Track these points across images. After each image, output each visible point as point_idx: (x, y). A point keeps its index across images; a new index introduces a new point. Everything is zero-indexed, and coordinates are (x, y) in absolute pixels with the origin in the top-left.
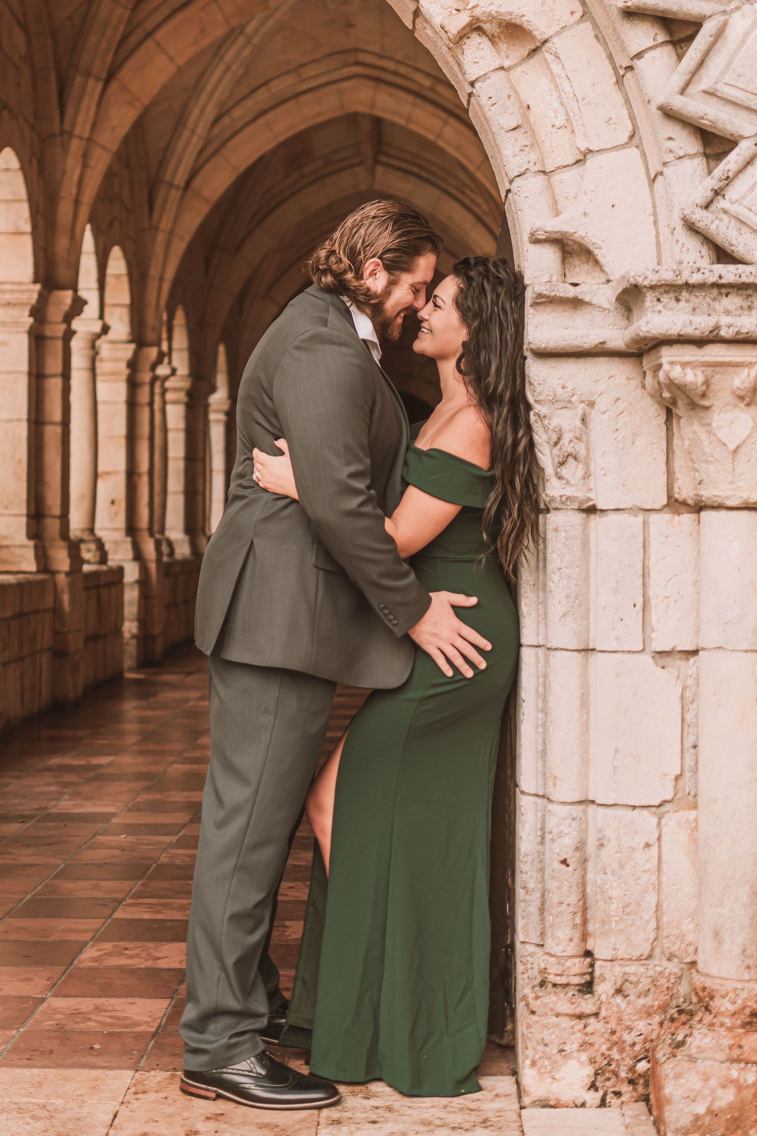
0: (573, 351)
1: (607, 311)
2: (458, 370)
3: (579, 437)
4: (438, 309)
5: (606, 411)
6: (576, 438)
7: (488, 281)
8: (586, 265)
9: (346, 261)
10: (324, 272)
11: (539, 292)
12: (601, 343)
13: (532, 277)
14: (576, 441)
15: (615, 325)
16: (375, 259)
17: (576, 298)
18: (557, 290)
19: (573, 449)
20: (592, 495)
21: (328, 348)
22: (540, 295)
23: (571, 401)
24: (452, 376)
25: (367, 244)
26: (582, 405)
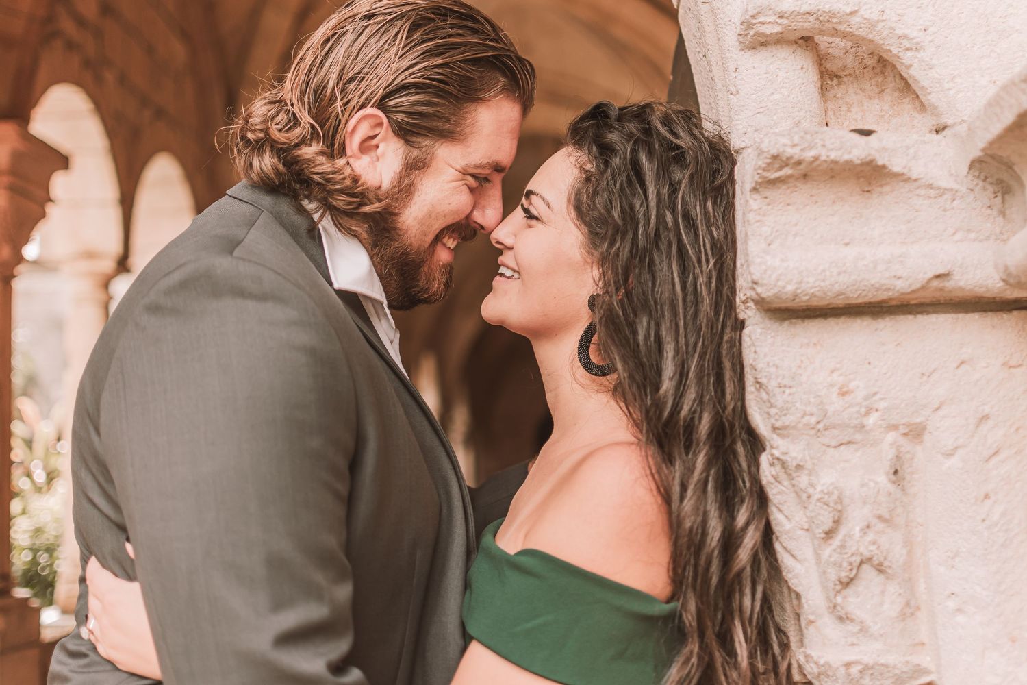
0: (866, 300)
1: (948, 196)
2: (582, 363)
3: (887, 516)
4: (534, 222)
5: (956, 448)
6: (880, 517)
7: (650, 153)
8: (877, 101)
9: (306, 119)
10: (258, 147)
11: (774, 152)
12: (938, 277)
13: (750, 130)
14: (880, 526)
15: (969, 231)
16: (369, 110)
17: (871, 161)
18: (820, 143)
19: (873, 548)
20: (926, 660)
21: (229, 305)
22: (777, 160)
23: (863, 427)
24: (569, 378)
25: (350, 75)
26: (891, 437)
